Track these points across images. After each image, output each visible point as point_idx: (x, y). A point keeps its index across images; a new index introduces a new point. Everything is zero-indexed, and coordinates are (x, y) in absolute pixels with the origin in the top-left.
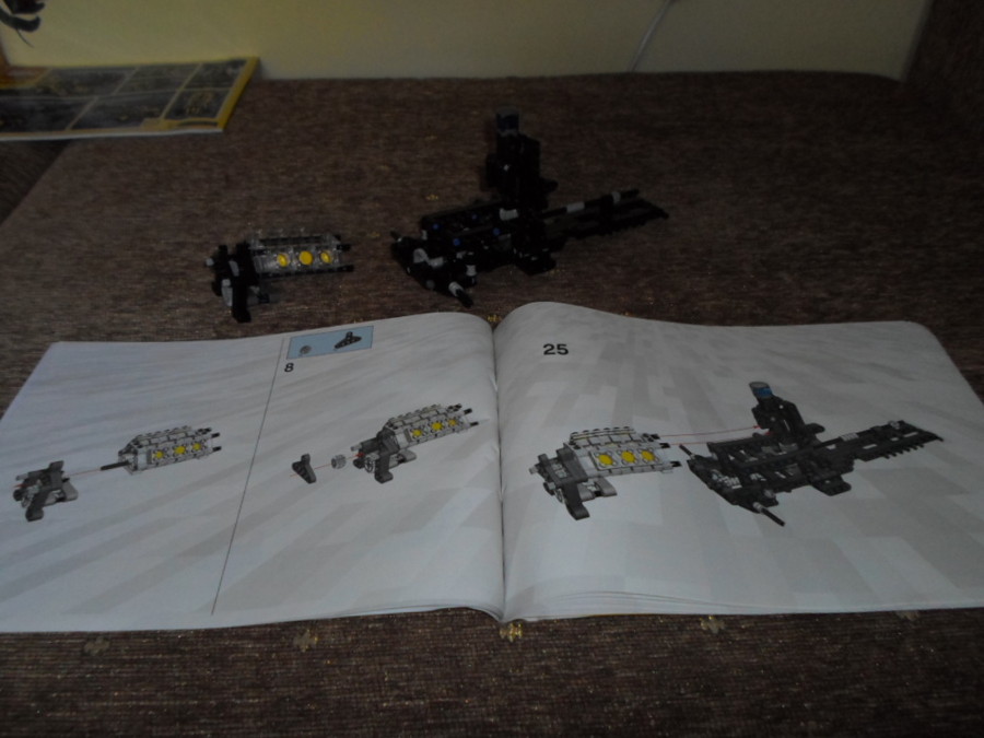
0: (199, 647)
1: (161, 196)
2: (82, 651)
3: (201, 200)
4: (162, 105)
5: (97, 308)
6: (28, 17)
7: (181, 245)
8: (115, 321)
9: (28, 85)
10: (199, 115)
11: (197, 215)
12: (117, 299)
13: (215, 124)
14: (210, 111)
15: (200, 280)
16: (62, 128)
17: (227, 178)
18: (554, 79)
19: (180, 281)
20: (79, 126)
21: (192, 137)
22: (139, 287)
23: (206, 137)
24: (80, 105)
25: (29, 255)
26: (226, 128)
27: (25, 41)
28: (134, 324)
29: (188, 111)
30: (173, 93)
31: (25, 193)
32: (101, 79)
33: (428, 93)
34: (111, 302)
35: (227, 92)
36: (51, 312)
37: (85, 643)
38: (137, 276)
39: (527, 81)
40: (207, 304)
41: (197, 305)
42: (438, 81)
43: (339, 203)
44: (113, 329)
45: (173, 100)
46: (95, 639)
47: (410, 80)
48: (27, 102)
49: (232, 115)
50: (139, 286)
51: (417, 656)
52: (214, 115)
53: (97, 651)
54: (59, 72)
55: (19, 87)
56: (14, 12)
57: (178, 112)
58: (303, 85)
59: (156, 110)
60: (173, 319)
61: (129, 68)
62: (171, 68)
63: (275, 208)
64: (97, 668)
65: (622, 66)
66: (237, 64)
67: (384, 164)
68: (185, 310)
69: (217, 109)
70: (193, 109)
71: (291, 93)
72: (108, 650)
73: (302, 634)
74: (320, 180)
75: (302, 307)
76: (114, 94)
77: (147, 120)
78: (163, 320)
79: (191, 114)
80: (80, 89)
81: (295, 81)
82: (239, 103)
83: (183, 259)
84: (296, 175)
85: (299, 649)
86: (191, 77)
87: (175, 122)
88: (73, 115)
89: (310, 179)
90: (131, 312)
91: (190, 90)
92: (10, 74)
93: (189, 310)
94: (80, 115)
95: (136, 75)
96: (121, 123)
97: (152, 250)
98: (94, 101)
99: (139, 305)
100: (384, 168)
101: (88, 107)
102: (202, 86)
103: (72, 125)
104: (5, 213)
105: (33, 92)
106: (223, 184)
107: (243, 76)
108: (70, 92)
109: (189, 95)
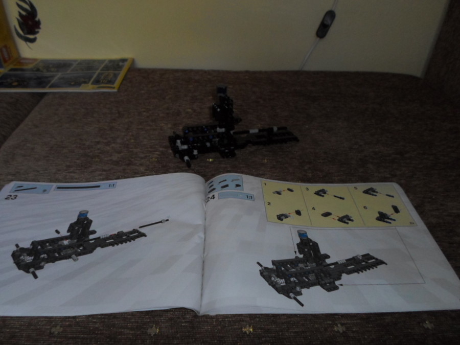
0: (104, 332)
1: (89, 120)
2: (50, 332)
3: (107, 122)
4: (90, 78)
5: (59, 170)
6: (31, 37)
7: (98, 143)
9: (30, 66)
10: (107, 83)
11: (105, 129)
12: (68, 167)
13: (114, 88)
14: (111, 82)
15: (106, 159)
16: (44, 87)
17: (119, 113)
18: (266, 72)
19: (97, 159)
20: (52, 86)
21: (103, 93)
23: (109, 93)
24: (53, 77)
25: (28, 145)
26: (119, 89)
27: (29, 47)
29: (101, 81)
30: (95, 73)
31: (26, 116)
32: (62, 65)
33: (209, 77)
34: (65, 168)
35: (119, 73)
36: (38, 172)
37: (51, 328)
38: (77, 157)
39: (254, 73)
40: (110, 170)
41: (104, 170)
42: (214, 71)
43: (170, 126)
45: (95, 76)
46: (56, 326)
47: (202, 71)
48: (27, 74)
49: (121, 84)
50: (77, 161)
51: (205, 340)
52: (113, 83)
53: (57, 333)
54: (44, 61)
55: (25, 67)
56: (25, 34)
57: (97, 82)
58: (154, 71)
59: (87, 80)
61: (75, 61)
62: (94, 61)
63: (140, 127)
64: (56, 341)
65: (296, 67)
66: (124, 60)
68: (99, 173)
69: (115, 81)
70: (104, 81)
71: (147, 74)
72: (62, 332)
73: (152, 327)
74: (161, 115)
76: (68, 72)
77: (83, 85)
78: (89, 177)
79: (103, 83)
80: (53, 69)
81: (149, 69)
82: (125, 78)
83: (98, 149)
84: (150, 112)
85: (150, 335)
86: (103, 66)
87: (96, 86)
88: (50, 81)
89: (156, 114)
90: (75, 173)
91: (103, 72)
92: (22, 61)
93: (101, 172)
94: (53, 81)
95: (78, 64)
96: (71, 85)
97: (84, 145)
98: (59, 75)
99: (78, 170)
100: (190, 110)
101: (56, 78)
102: (108, 70)
103: (49, 85)
104: (18, 125)
105: (32, 70)
106: (117, 115)
107: (126, 66)
108: (48, 71)
109: (102, 74)
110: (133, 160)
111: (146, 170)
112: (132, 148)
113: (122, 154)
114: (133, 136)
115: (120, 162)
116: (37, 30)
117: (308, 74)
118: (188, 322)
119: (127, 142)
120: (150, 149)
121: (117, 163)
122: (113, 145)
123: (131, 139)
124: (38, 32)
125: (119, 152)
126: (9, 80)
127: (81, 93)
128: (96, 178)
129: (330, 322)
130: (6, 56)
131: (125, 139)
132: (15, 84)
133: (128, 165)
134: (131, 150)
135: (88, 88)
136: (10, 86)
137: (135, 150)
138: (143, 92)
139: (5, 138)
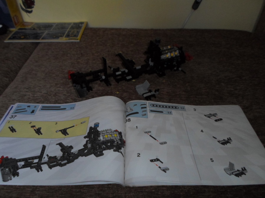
1: (65, 58)
4: (64, 34)
6: (30, 10)
9: (30, 27)
10: (73, 37)
13: (77, 39)
14: (76, 36)
16: (39, 39)
17: (81, 54)
20: (43, 39)
21: (72, 42)
23: (75, 43)
24: (43, 33)
26: (80, 40)
27: (27, 14)
29: (70, 35)
30: (66, 31)
32: (48, 26)
35: (80, 31)
39: (156, 30)
45: (66, 32)
48: (28, 32)
49: (82, 37)
50: (61, 81)
52: (77, 37)
54: (36, 24)
55: (26, 27)
56: (26, 8)
57: (68, 36)
58: (99, 29)
59: (62, 35)
61: (54, 23)
62: (65, 24)
63: (94, 62)
66: (82, 23)
67: (121, 51)
69: (78, 34)
70: (72, 35)
76: (51, 30)
77: (60, 38)
80: (42, 29)
81: (97, 28)
84: (99, 54)
86: (70, 26)
87: (68, 38)
88: (41, 36)
89: (102, 55)
90: (60, 88)
91: (70, 30)
92: (24, 24)
95: (56, 25)
96: (54, 38)
98: (46, 32)
101: (45, 34)
102: (73, 29)
103: (41, 38)
105: (31, 29)
107: (84, 26)
108: (40, 30)
109: (70, 31)
114: (90, 67)
116: (33, 6)
123: (89, 69)
124: (33, 7)
126: (19, 35)
127: (60, 43)
131: (86, 69)
132: (22, 37)
135: (63, 40)
136: (20, 38)
138: (94, 42)
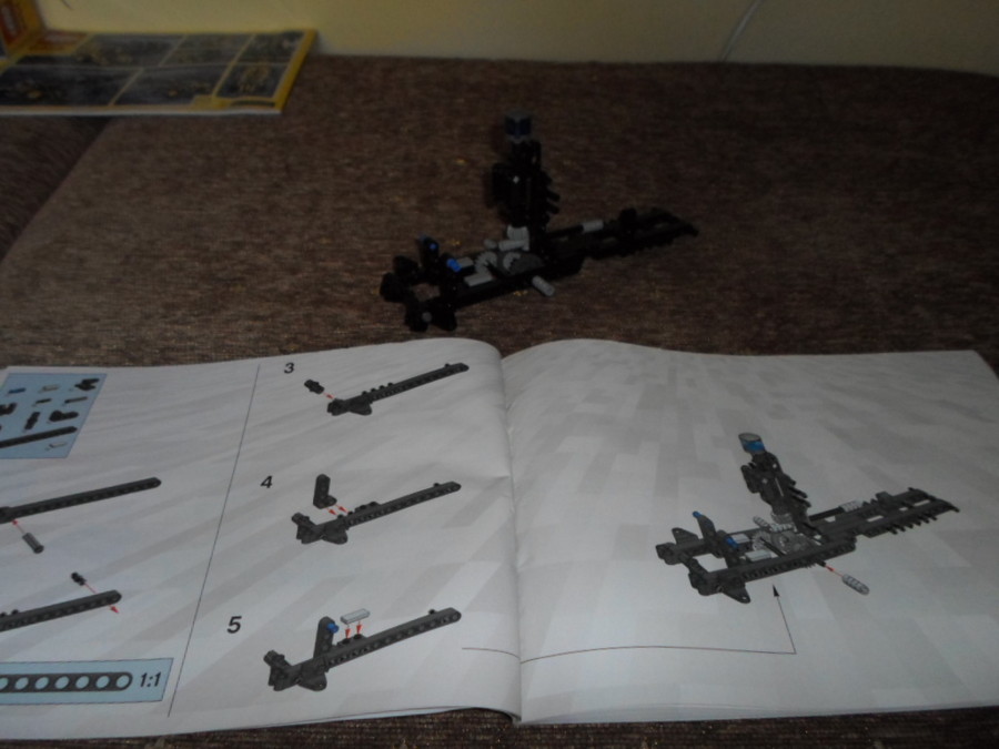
1: (215, 186)
3: (259, 192)
4: (213, 80)
5: (148, 317)
7: (239, 245)
8: (169, 334)
9: (69, 51)
10: (254, 94)
11: (256, 211)
12: (169, 307)
13: (272, 105)
14: (265, 90)
15: (262, 288)
16: (104, 103)
17: (287, 168)
18: (640, 66)
19: (239, 288)
20: (124, 101)
21: (247, 118)
22: (195, 294)
23: (262, 119)
24: (124, 76)
25: (73, 251)
26: (285, 108)
27: (64, 3)
28: (190, 339)
29: (242, 88)
30: (224, 67)
31: (64, 175)
32: (146, 48)
33: (502, 77)
34: (161, 311)
35: (285, 68)
36: (98, 320)
38: (190, 281)
39: (612, 67)
40: (272, 316)
41: (256, 318)
43: (413, 202)
44: (166, 343)
45: (226, 74)
48: (65, 71)
49: (291, 94)
50: (191, 292)
52: (271, 92)
54: (101, 38)
55: (56, 53)
57: (231, 89)
58: (367, 63)
59: (206, 85)
60: (232, 333)
61: (177, 37)
62: (221, 38)
63: (342, 204)
65: (710, 53)
66: (293, 36)
67: (460, 157)
68: (246, 323)
69: (274, 87)
70: (248, 87)
71: (352, 71)
74: (390, 174)
75: (378, 325)
76: (161, 65)
77: (197, 97)
79: (246, 92)
80: (123, 59)
81: (356, 58)
82: (298, 81)
83: (242, 262)
84: (364, 167)
86: (243, 48)
87: (229, 100)
88: (116, 89)
89: (380, 173)
90: (185, 323)
91: (244, 64)
92: (48, 38)
93: (251, 323)
94: (124, 90)
95: (184, 45)
96: (167, 99)
97: (207, 249)
98: (139, 72)
99: (194, 316)
100: (461, 162)
101: (131, 81)
102: (256, 60)
103: (115, 98)
104: (43, 198)
105: (72, 60)
106: (284, 174)
107: (300, 50)
108: (112, 62)
109: (242, 69)
110: (326, 290)
111: (363, 318)
112: (324, 261)
113: (300, 276)
114: (324, 227)
115: (297, 297)
117: (745, 69)
118: (488, 731)
119: (311, 245)
120: (368, 263)
121: (289, 298)
122: (279, 252)
123: (320, 237)
125: (294, 271)
126: (19, 86)
127: (195, 119)
128: (239, 336)
129: (855, 736)
130: (11, 27)
131: (306, 237)
132: (34, 95)
133: (317, 303)
134: (321, 264)
135: (211, 106)
136: (23, 100)
137: (332, 265)
138: (343, 115)
139: (15, 231)
